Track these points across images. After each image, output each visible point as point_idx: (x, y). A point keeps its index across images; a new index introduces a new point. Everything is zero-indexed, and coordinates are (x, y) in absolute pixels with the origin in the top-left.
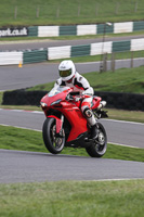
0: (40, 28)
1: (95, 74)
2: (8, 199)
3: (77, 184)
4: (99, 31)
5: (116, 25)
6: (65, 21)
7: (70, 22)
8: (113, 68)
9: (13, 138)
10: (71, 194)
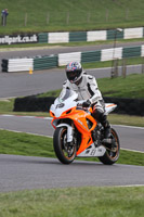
0: (50, 34)
1: (107, 79)
2: (34, 205)
3: (100, 190)
4: (109, 37)
5: (126, 30)
6: (76, 28)
7: (80, 28)
8: (124, 74)
9: (26, 145)
10: (96, 200)
